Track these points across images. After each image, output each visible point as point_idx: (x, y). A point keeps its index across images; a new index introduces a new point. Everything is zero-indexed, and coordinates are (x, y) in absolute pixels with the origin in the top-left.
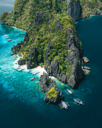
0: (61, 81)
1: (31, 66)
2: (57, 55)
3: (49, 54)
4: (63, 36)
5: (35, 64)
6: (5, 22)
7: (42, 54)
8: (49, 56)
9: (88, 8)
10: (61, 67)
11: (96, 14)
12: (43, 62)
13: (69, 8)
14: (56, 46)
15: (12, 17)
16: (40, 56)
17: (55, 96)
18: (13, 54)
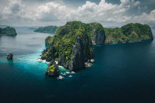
0: (65, 68)
1: (49, 59)
2: (66, 50)
3: (61, 50)
4: (74, 39)
5: (52, 58)
6: (47, 42)
7: (58, 52)
8: (61, 51)
9: (112, 38)
10: (67, 58)
11: (119, 42)
12: (58, 57)
13: (95, 35)
14: (68, 45)
15: (53, 39)
16: (57, 53)
17: (52, 71)
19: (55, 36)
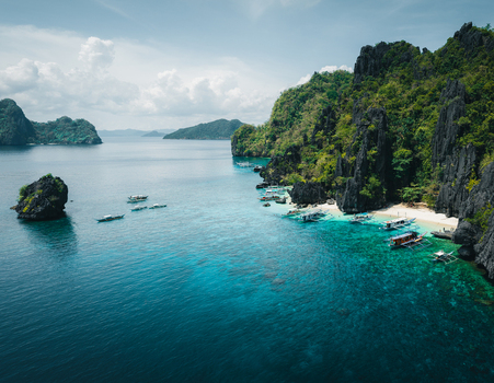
1: (364, 192)
5: (381, 188)
6: (242, 149)
16: (405, 150)
18: (264, 186)
19: (275, 123)
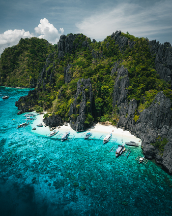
1: (86, 122)
5: (92, 119)
16: (100, 99)
18: (21, 113)
19: (4, 67)
